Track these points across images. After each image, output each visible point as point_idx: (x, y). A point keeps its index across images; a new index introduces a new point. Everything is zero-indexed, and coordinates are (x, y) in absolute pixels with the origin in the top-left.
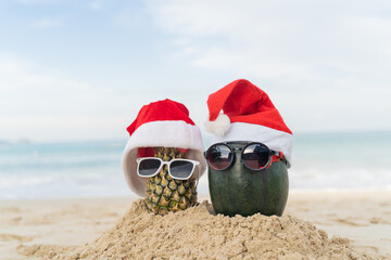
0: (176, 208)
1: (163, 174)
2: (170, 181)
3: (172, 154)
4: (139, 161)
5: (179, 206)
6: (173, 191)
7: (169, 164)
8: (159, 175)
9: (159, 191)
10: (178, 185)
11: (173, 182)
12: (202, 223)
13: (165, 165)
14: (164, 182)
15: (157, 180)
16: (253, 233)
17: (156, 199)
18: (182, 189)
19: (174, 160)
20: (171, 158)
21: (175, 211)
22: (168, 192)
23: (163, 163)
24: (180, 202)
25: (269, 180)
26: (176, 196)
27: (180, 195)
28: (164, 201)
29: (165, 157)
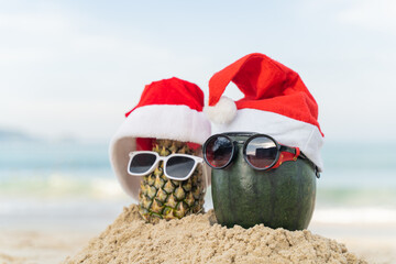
0: (170, 215)
1: (158, 173)
2: (165, 182)
3: (173, 148)
4: (132, 155)
5: (174, 214)
6: (168, 194)
7: (165, 159)
8: (153, 175)
9: (151, 194)
10: (176, 187)
11: (169, 184)
12: (196, 234)
13: (161, 162)
14: (158, 183)
15: (150, 180)
16: (249, 247)
17: (147, 204)
18: (180, 192)
19: (174, 155)
20: (171, 153)
21: (168, 220)
22: (161, 196)
23: (159, 159)
24: (176, 208)
25: (279, 183)
26: (171, 201)
27: (177, 200)
28: (156, 207)
29: (163, 151)
